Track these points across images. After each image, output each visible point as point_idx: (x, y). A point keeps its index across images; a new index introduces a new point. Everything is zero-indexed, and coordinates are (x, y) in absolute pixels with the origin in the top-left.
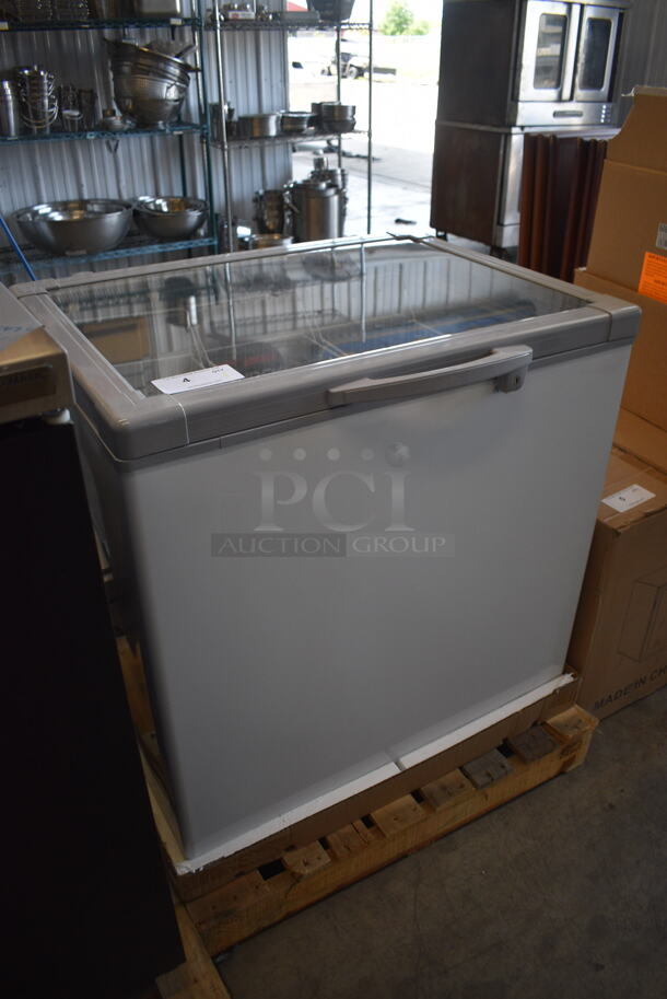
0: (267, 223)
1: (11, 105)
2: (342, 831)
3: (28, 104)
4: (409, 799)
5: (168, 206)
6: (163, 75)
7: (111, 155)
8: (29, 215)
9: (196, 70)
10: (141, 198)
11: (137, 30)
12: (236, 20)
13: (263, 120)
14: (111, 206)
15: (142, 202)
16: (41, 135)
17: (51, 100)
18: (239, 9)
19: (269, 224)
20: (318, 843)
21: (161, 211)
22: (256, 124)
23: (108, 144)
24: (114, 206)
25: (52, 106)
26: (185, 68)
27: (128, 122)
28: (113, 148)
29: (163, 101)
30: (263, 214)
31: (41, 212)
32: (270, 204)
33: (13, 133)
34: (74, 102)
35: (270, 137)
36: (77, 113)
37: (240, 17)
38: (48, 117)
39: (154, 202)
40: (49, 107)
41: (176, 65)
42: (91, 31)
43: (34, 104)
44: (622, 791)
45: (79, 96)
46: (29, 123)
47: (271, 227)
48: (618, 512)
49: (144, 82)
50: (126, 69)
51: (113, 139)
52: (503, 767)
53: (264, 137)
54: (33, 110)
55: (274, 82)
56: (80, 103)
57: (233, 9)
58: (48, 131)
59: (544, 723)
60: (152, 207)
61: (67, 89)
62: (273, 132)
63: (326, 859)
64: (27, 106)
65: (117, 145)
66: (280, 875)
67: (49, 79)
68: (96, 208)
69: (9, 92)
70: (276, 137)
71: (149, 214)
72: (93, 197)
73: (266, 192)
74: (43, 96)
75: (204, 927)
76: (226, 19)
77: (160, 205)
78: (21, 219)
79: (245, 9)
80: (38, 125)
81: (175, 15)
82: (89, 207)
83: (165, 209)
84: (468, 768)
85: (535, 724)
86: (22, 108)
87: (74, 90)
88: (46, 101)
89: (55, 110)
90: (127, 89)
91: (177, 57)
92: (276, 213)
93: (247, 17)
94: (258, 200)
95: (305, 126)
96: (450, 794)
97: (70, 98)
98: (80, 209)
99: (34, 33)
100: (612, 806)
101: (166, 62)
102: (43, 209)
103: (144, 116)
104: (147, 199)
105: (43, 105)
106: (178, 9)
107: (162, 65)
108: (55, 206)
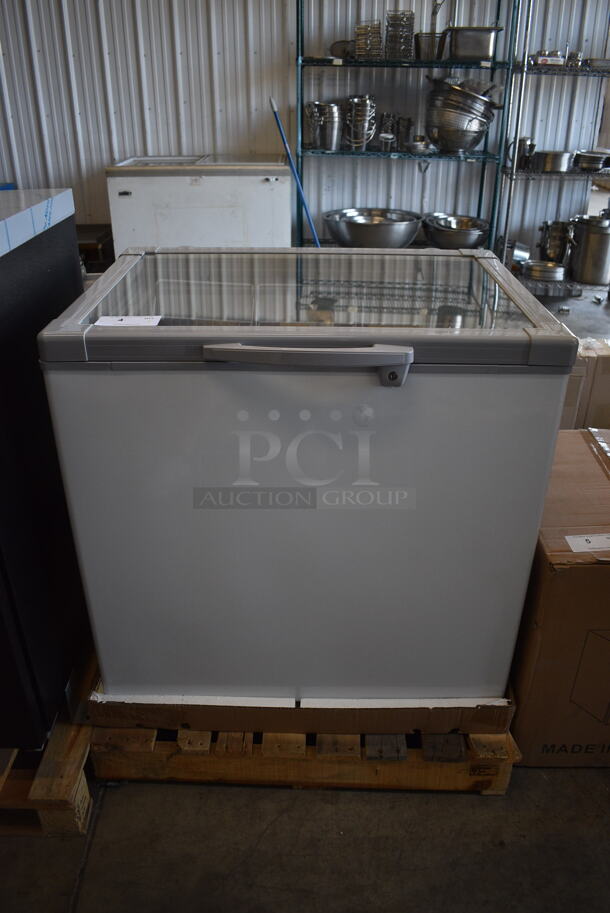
0: (549, 251)
1: (336, 125)
2: (233, 734)
3: (352, 126)
4: (302, 737)
5: (457, 223)
6: (468, 110)
7: (421, 175)
8: (337, 217)
9: (499, 108)
10: (436, 214)
11: (463, 70)
12: (545, 65)
13: (556, 157)
14: (406, 216)
15: (436, 218)
16: (358, 152)
17: (371, 124)
18: (549, 55)
19: (550, 252)
20: (210, 733)
21: (450, 227)
22: (549, 160)
23: (419, 165)
24: (408, 217)
25: (370, 129)
26: (490, 106)
27: (432, 147)
28: (423, 169)
29: (465, 132)
30: (546, 243)
31: (348, 215)
32: (554, 234)
33: (334, 148)
34: (393, 126)
35: (561, 172)
36: (391, 136)
37: (549, 62)
38: (366, 137)
39: (445, 219)
40: (369, 130)
41: (481, 103)
42: (411, 70)
43: (356, 126)
44: (524, 837)
45: (398, 123)
46: (350, 141)
47: (552, 255)
48: (571, 551)
49: (451, 115)
50: (439, 103)
51: (425, 161)
52: (398, 751)
53: (555, 172)
54: (355, 132)
55: (585, 124)
56: (398, 129)
57: (544, 55)
58: (364, 149)
59: (466, 736)
60: (442, 223)
61: (388, 116)
62: (564, 168)
63: (207, 746)
64: (350, 128)
65: (427, 168)
66: (169, 743)
67: (372, 107)
68: (394, 217)
69: (336, 114)
70: (566, 173)
71: (437, 229)
72: (398, 208)
73: (556, 223)
74: (365, 120)
75: (96, 748)
76: (536, 64)
77: (450, 222)
78: (329, 219)
79: (556, 56)
80: (356, 143)
81: (487, 59)
82: (389, 215)
83: (454, 226)
84: (368, 737)
85: (454, 731)
86: (345, 129)
87: (394, 117)
88: (367, 125)
89: (372, 132)
90: (436, 120)
91: (483, 95)
92: (558, 242)
93: (556, 63)
94: (545, 228)
95: (601, 166)
96: (337, 750)
97: (389, 124)
98: (381, 216)
99: (374, 69)
100: (502, 844)
101: (474, 99)
102: (351, 213)
103: (448, 144)
104: (441, 215)
105: (363, 127)
106: (491, 53)
107: (469, 101)
108: (361, 212)
